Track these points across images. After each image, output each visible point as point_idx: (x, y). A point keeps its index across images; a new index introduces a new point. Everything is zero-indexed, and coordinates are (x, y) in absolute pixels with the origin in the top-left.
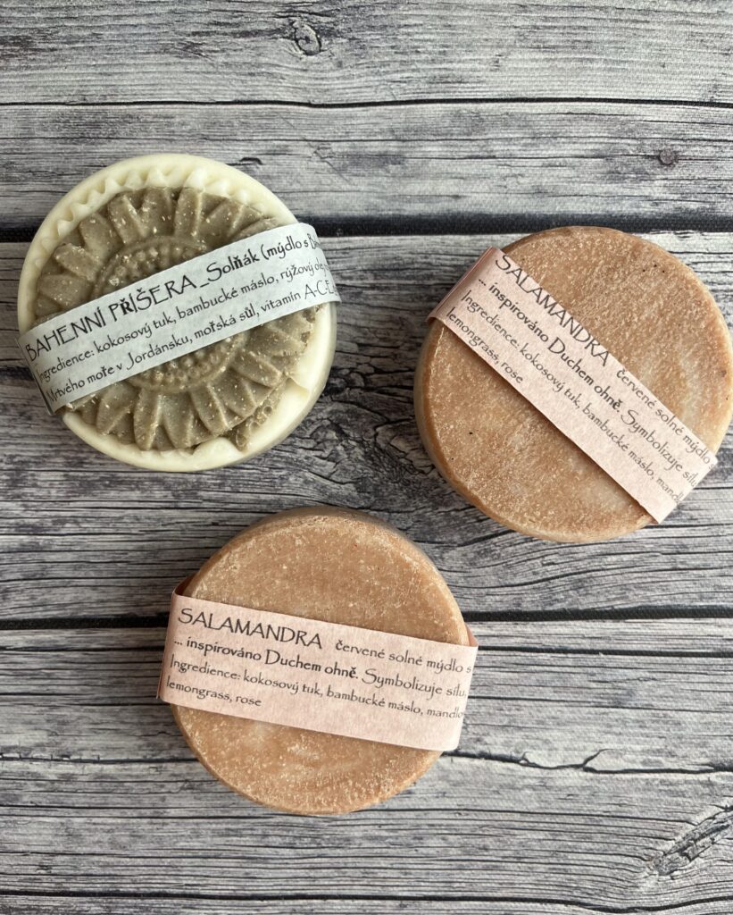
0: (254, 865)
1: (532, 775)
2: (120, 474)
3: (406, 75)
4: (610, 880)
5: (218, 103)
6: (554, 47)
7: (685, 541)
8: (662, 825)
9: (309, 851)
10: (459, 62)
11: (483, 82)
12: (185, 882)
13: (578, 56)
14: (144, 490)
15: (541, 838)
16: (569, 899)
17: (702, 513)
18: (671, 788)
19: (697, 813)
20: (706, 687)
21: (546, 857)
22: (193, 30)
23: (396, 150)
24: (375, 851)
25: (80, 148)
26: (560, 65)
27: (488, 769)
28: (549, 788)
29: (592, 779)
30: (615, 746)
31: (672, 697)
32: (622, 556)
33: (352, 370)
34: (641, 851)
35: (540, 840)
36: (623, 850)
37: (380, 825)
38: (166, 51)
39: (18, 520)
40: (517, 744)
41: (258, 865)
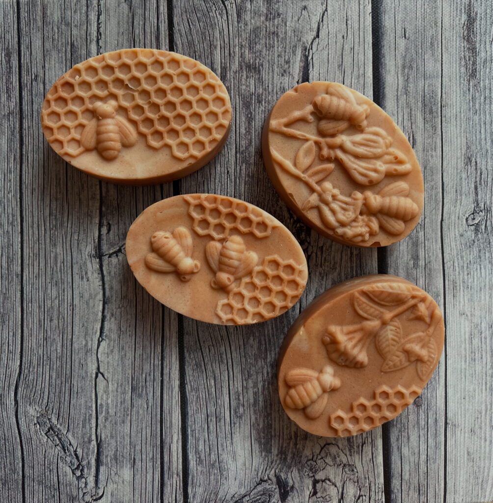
0: (40, 194)
1: (93, 345)
2: (254, 122)
3: (457, 268)
4: (34, 390)
5: (442, 174)
6: (472, 343)
7: (223, 421)
8: (66, 416)
9: (48, 225)
10: (464, 295)
11: (454, 307)
12: (29, 155)
13: (467, 355)
14: (245, 135)
15: (58, 351)
16: (23, 367)
17: (238, 430)
18: (88, 421)
19: (73, 435)
20: (144, 436)
21: (47, 353)
22: (478, 162)
23: (420, 264)
24: (49, 260)
25: (420, 104)
26: (463, 346)
27: (97, 321)
28: (86, 354)
29: (92, 377)
30: (110, 389)
31: (138, 419)
32: (214, 387)
33: (309, 243)
34: (51, 406)
35: (57, 350)
36: (52, 395)
37: (63, 263)
38: (468, 148)
39: (229, 68)
40: (111, 337)
41: (40, 196)
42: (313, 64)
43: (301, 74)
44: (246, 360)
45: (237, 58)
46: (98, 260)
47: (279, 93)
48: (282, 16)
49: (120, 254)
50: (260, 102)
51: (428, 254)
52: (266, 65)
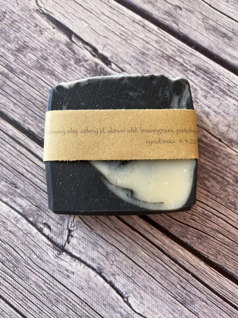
42: (50, 12)
43: (50, 23)
44: (221, 198)
45: (7, 54)
46: (64, 253)
47: (51, 44)
48: (7, 12)
49: (72, 233)
50: (46, 59)
51: (227, 27)
52: (27, 39)
